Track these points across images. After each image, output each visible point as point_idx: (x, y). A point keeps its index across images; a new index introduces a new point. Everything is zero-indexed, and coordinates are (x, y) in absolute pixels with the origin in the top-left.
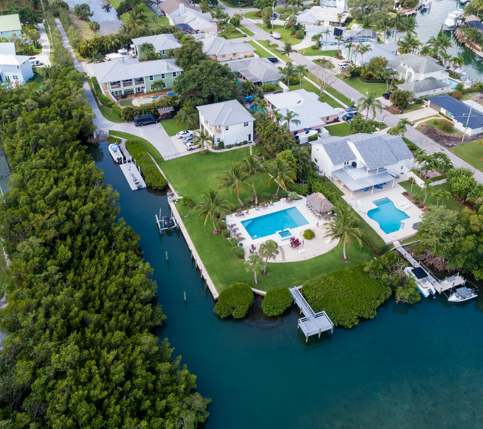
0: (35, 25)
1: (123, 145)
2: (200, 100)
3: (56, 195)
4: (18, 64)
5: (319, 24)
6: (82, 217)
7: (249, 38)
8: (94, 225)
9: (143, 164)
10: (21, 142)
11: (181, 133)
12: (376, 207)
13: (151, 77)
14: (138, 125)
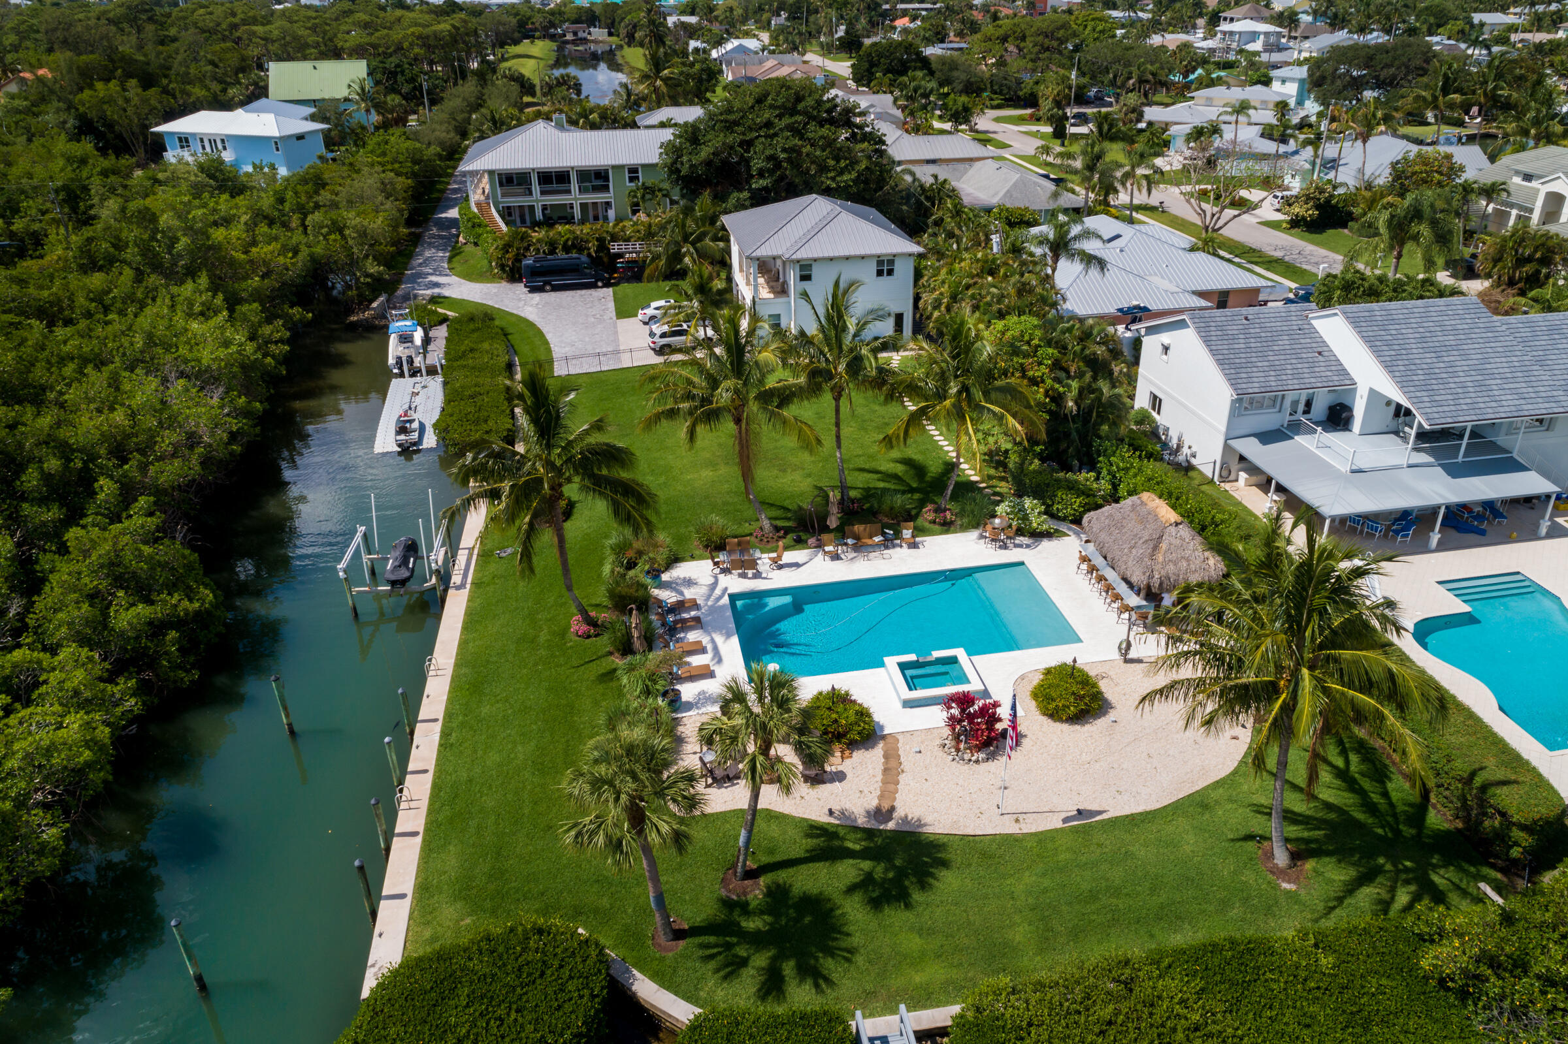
1: (442, 330)
11: (654, 304)
12: (1466, 608)
13: (633, 170)
14: (533, 290)
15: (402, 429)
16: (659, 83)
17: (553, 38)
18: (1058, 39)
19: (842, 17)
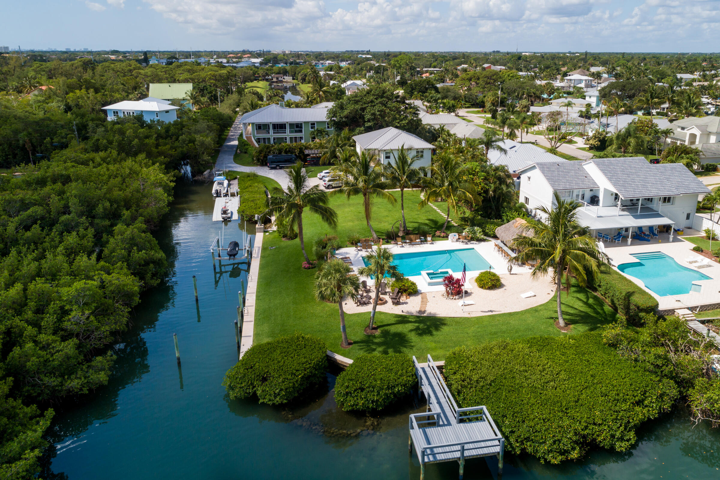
1: (235, 182)
2: (360, 130)
11: (324, 171)
12: (637, 261)
13: (313, 124)
14: (272, 168)
15: (225, 212)
16: (321, 93)
17: (267, 80)
18: (493, 79)
19: (399, 73)
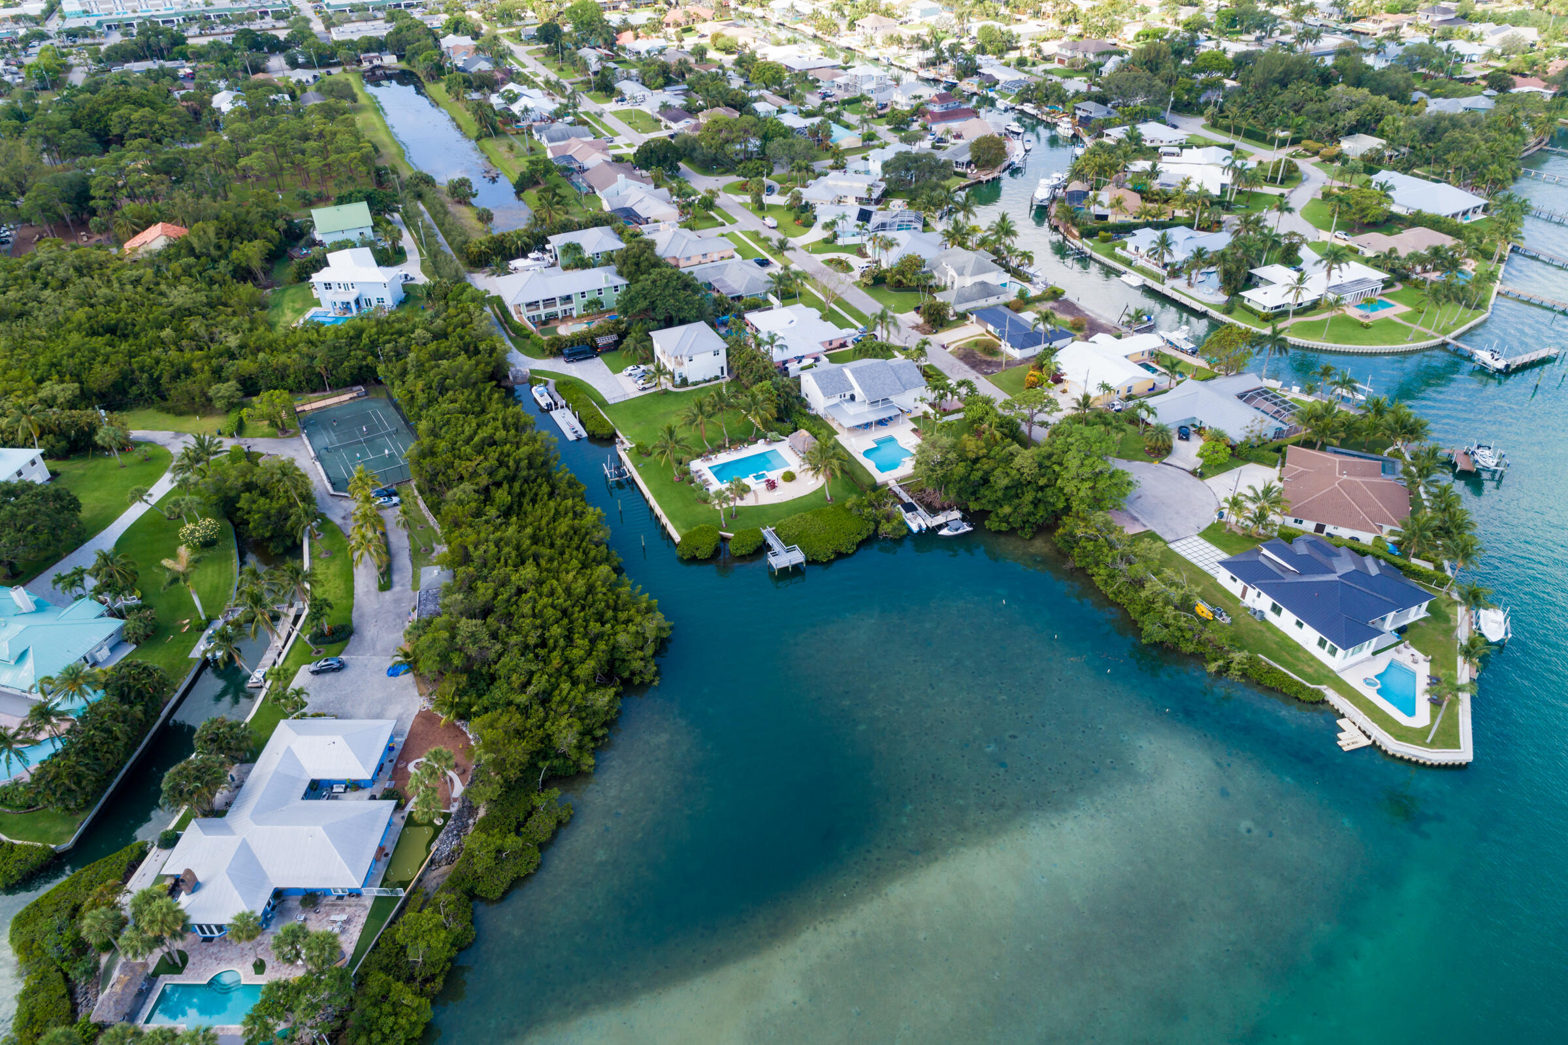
0: (387, 216)
1: (552, 389)
2: (655, 324)
3: (483, 441)
4: (386, 281)
5: (839, 201)
6: (517, 462)
7: (728, 228)
8: (532, 472)
9: (581, 409)
10: (420, 384)
11: (628, 368)
13: (583, 293)
14: (569, 362)
15: (575, 432)
